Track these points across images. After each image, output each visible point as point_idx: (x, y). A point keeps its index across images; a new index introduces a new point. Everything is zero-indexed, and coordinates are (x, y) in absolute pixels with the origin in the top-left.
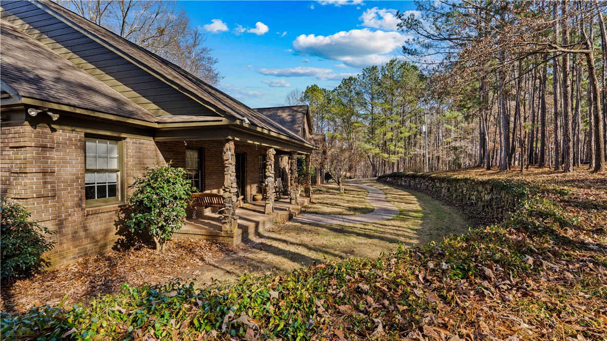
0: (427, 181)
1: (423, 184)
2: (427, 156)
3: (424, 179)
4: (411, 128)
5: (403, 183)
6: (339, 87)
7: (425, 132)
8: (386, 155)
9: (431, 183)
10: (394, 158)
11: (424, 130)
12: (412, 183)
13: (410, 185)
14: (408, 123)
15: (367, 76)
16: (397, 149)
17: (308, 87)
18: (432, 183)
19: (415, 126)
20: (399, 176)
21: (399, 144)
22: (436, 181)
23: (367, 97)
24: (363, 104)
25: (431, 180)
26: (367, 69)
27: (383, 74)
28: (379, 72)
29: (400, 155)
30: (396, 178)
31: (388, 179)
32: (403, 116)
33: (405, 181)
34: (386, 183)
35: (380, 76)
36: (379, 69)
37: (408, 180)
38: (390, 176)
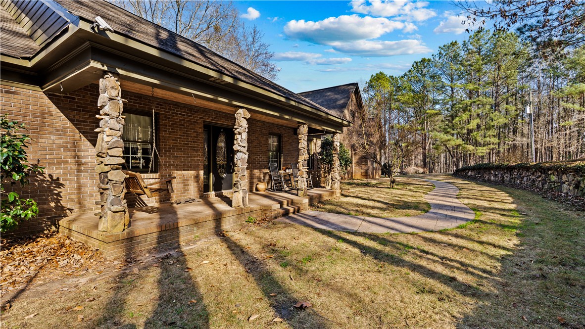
0: (533, 174)
1: (525, 179)
2: (533, 145)
3: (528, 171)
4: (507, 112)
5: (492, 178)
6: (410, 71)
7: (530, 115)
8: (471, 147)
9: (540, 176)
10: (482, 151)
11: (528, 112)
12: (507, 177)
13: (503, 181)
14: (504, 106)
15: (444, 54)
16: (488, 139)
17: (372, 76)
18: (543, 176)
19: (514, 108)
20: (485, 169)
21: (490, 133)
22: (550, 172)
23: (445, 80)
24: (441, 88)
25: (541, 172)
26: (444, 46)
27: (466, 49)
28: (461, 48)
29: (492, 146)
30: (482, 171)
31: (470, 172)
32: (496, 98)
33: (496, 175)
34: (466, 177)
35: (462, 53)
36: (460, 44)
37: (500, 174)
38: (473, 169)
